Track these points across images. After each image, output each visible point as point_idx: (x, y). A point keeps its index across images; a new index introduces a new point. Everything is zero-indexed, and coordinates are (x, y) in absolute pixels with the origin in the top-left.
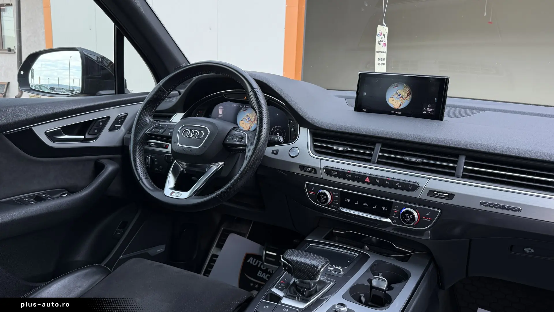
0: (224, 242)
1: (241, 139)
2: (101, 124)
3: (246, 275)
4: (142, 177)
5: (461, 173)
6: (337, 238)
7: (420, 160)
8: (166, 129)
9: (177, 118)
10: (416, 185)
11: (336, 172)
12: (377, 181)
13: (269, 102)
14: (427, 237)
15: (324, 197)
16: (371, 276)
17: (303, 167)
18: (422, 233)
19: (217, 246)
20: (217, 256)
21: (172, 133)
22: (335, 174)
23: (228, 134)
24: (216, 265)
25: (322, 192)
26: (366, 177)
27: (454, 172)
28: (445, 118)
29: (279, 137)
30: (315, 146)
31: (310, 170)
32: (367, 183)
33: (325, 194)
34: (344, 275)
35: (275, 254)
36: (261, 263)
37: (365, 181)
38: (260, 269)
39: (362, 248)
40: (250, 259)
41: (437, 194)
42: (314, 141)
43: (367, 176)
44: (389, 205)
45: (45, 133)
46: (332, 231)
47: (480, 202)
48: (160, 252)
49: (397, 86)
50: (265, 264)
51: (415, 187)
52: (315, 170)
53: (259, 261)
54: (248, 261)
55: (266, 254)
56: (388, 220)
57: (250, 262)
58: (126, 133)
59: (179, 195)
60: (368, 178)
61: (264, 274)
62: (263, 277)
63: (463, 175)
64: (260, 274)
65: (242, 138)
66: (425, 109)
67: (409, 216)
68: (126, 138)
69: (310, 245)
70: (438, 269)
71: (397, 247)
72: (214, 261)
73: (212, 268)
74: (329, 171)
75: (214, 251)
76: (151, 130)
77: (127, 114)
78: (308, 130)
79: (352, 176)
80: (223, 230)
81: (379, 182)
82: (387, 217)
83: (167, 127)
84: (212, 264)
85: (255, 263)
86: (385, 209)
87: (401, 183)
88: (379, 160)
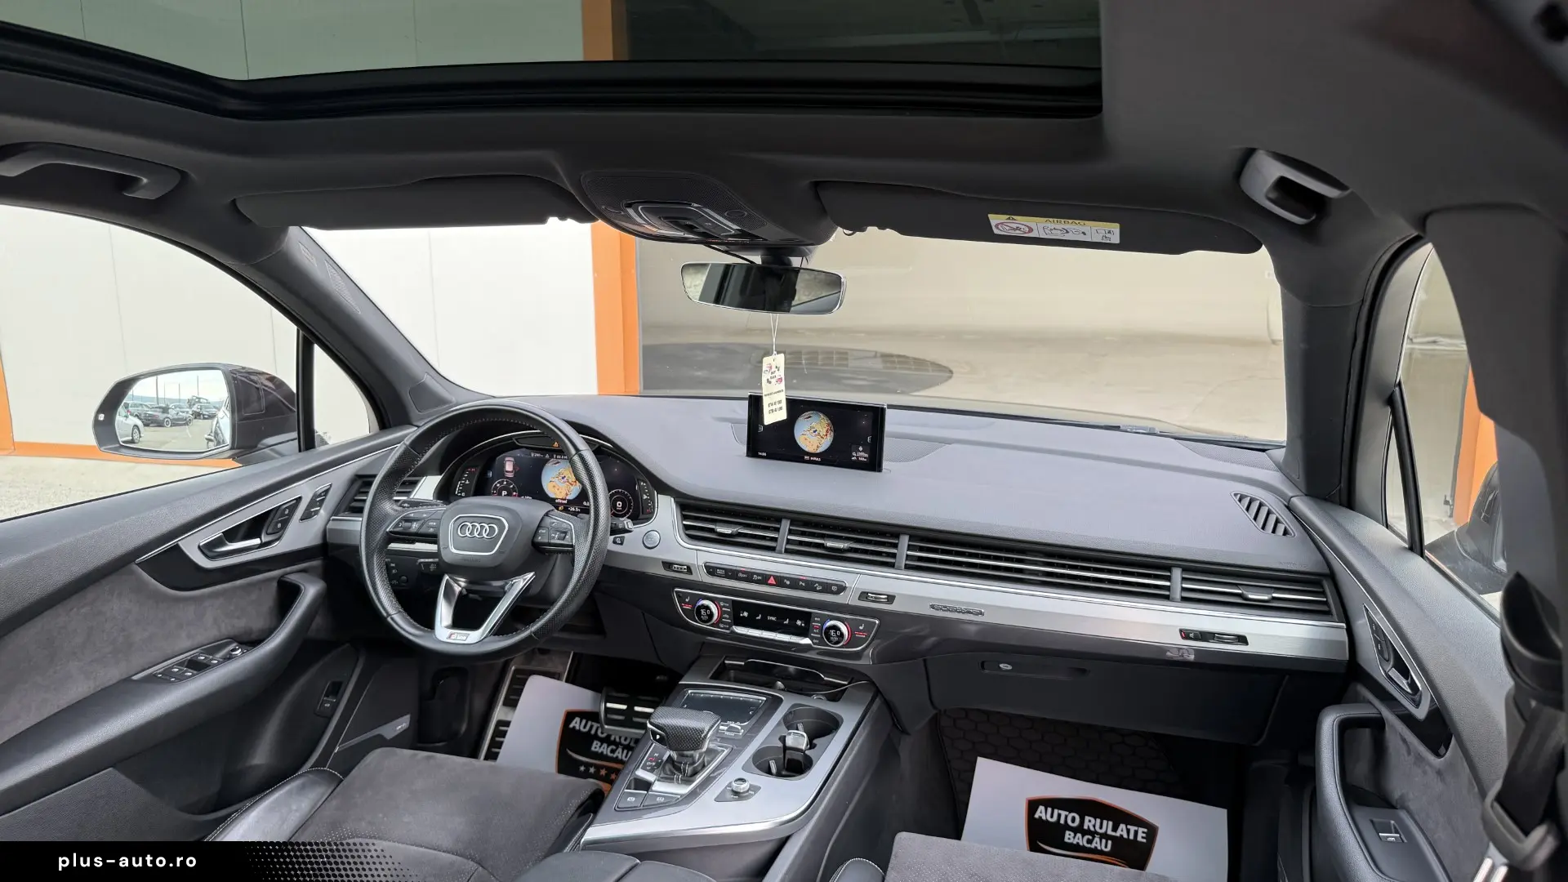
0: (520, 695)
1: (563, 535)
2: (287, 512)
3: (570, 753)
4: (391, 611)
5: (903, 562)
6: (732, 673)
7: (846, 545)
8: (421, 522)
9: (427, 487)
10: (842, 585)
11: (725, 571)
12: (786, 582)
13: (599, 452)
14: (866, 661)
15: (706, 611)
16: (783, 731)
17: (668, 565)
18: (858, 655)
19: (505, 704)
20: (507, 724)
21: (437, 528)
22: (723, 574)
23: (539, 526)
24: (507, 741)
25: (702, 605)
27: (893, 561)
28: (885, 464)
29: (625, 522)
30: (687, 527)
31: (681, 568)
32: (771, 585)
33: (707, 608)
34: (744, 735)
35: (624, 707)
36: (596, 725)
37: (770, 582)
38: (596, 737)
39: (771, 686)
40: (575, 721)
41: (872, 597)
42: (685, 517)
43: (771, 575)
44: (807, 617)
45: (199, 547)
46: (724, 662)
47: (931, 605)
48: (402, 730)
49: (810, 417)
50: (606, 727)
51: (841, 589)
52: (689, 569)
53: (593, 723)
54: (571, 726)
55: (607, 709)
56: (806, 641)
57: (574, 727)
58: (329, 520)
59: (464, 638)
60: (772, 578)
61: (605, 745)
62: (602, 753)
63: (906, 565)
64: (596, 747)
65: (566, 533)
66: (854, 454)
67: (836, 632)
68: (331, 530)
69: (690, 691)
70: (888, 705)
71: (826, 679)
72: (504, 734)
73: (500, 748)
74: (711, 570)
75: (499, 713)
76: (397, 525)
77: (331, 485)
78: (672, 499)
79: (749, 576)
80: (515, 670)
81: (789, 583)
82: (805, 637)
83: (424, 518)
84: (498, 739)
85: (585, 727)
86: (801, 624)
87: (820, 584)
88: (789, 547)
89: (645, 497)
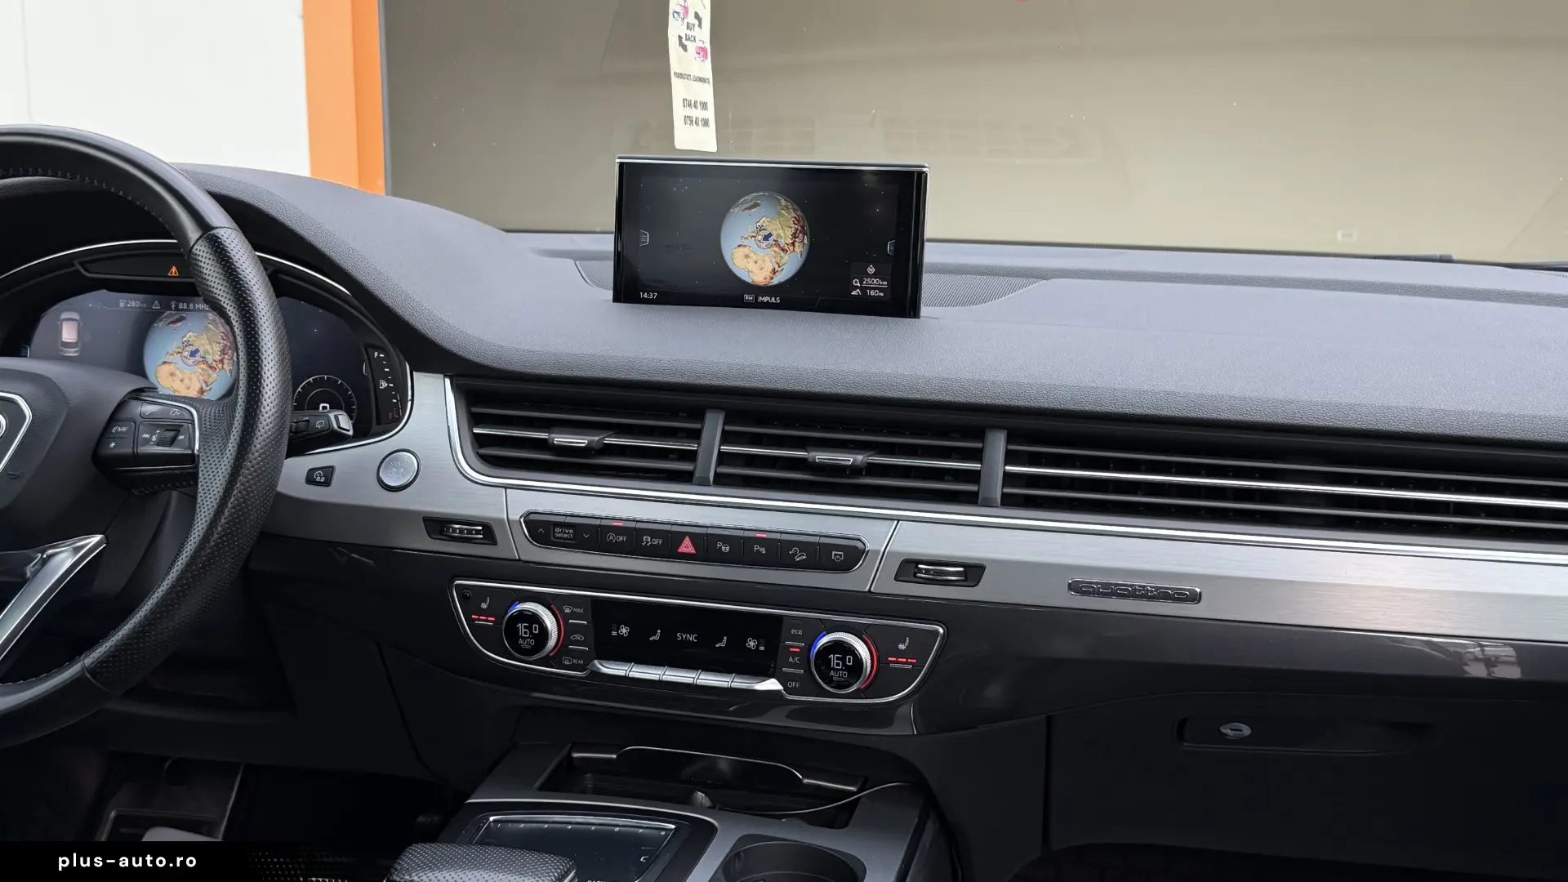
1: (171, 434)
5: (998, 491)
6: (589, 780)
7: (860, 458)
10: (855, 547)
11: (571, 531)
12: (720, 547)
13: (279, 282)
14: (904, 727)
15: (530, 628)
17: (438, 525)
18: (884, 715)
22: (567, 539)
23: (113, 419)
25: (521, 612)
26: (683, 535)
27: (973, 488)
28: (925, 310)
29: (332, 416)
30: (480, 441)
31: (470, 532)
32: (686, 557)
33: (534, 618)
37: (680, 550)
39: (683, 799)
41: (927, 571)
42: (475, 420)
43: (685, 534)
44: (770, 629)
46: (569, 754)
47: (1070, 584)
49: (756, 205)
51: (851, 555)
52: (488, 531)
56: (772, 685)
60: (687, 541)
63: (1004, 495)
65: (177, 429)
66: (856, 283)
67: (843, 659)
69: (492, 818)
70: (951, 836)
71: (806, 781)
74: (541, 529)
78: (448, 381)
79: (631, 539)
81: (728, 549)
82: (768, 675)
86: (758, 646)
87: (804, 546)
88: (723, 470)
89: (384, 384)
